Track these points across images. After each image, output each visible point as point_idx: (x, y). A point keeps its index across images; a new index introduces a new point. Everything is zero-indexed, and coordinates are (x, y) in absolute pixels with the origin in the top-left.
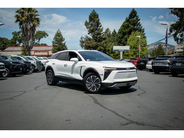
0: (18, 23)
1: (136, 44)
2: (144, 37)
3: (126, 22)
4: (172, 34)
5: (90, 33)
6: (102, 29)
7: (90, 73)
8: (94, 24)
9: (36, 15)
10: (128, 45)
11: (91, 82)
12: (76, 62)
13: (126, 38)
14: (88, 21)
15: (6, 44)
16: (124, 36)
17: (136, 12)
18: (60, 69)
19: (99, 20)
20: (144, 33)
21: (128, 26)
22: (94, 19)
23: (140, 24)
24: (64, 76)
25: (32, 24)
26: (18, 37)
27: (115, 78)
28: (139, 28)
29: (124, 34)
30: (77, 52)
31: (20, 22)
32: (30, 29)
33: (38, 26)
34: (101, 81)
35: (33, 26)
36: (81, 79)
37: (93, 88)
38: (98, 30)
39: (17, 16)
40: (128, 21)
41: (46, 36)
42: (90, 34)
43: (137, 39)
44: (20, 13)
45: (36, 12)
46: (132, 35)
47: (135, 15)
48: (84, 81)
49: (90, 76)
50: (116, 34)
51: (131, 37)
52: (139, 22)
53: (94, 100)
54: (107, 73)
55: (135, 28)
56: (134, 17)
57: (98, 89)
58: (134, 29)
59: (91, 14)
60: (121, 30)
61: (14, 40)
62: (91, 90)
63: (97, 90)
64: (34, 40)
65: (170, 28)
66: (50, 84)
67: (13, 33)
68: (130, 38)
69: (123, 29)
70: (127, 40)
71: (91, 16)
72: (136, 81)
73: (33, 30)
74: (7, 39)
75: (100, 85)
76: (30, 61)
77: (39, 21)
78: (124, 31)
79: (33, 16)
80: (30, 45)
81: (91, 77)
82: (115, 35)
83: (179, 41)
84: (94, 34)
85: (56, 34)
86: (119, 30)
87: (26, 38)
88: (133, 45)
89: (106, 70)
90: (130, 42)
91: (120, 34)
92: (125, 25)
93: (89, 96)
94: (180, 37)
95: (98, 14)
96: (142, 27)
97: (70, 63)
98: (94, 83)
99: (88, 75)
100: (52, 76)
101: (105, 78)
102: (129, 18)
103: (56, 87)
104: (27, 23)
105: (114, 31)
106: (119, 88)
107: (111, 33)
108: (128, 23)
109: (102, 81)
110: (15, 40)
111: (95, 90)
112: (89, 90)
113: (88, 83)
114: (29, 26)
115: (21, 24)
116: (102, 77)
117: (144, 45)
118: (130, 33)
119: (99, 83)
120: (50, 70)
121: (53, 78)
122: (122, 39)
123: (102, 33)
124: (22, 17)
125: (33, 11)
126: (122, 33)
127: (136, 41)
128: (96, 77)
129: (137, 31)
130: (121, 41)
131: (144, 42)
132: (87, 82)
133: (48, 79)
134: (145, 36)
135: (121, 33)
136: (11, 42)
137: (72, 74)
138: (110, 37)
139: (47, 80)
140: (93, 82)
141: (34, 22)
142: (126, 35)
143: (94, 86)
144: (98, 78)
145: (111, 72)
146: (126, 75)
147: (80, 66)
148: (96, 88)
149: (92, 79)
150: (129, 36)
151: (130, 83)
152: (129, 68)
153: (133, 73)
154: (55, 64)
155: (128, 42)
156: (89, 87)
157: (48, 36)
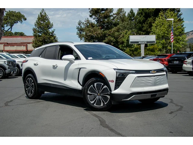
1: (166, 32)
2: (179, 20)
5: (92, 15)
7: (93, 79)
10: (154, 33)
11: (95, 92)
12: (71, 62)
13: (150, 23)
16: (147, 19)
18: (45, 72)
20: (179, 13)
24: (53, 84)
27: (133, 86)
29: (147, 16)
30: (72, 46)
34: (111, 91)
36: (80, 87)
37: (99, 102)
38: (105, 10)
41: (23, 20)
42: (94, 17)
43: (168, 24)
46: (161, 17)
48: (84, 92)
49: (93, 83)
50: (134, 16)
51: (158, 20)
53: (100, 120)
54: (121, 77)
57: (105, 103)
60: (143, 10)
62: (95, 105)
63: (104, 105)
64: (2, 27)
66: (30, 96)
68: (156, 22)
70: (152, 26)
72: (166, 90)
75: (109, 97)
78: (147, 11)
81: (95, 84)
84: (99, 16)
85: (39, 17)
88: (161, 33)
89: (118, 74)
90: (156, 28)
91: (140, 17)
93: (92, 115)
97: (61, 64)
98: (100, 93)
99: (90, 81)
100: (33, 84)
101: (117, 86)
103: (39, 102)
105: (132, 12)
106: (139, 102)
107: (126, 15)
111: (102, 105)
112: (92, 105)
113: (90, 95)
116: (112, 85)
117: (180, 32)
119: (108, 94)
120: (30, 75)
121: (35, 87)
122: (144, 25)
123: (112, 16)
126: (144, 14)
127: (166, 26)
128: (103, 84)
129: (168, 11)
130: (143, 27)
131: (180, 28)
132: (89, 92)
133: (27, 89)
134: (182, 18)
135: (142, 14)
137: (65, 80)
138: (124, 21)
139: (26, 91)
140: (97, 92)
142: (150, 18)
143: (100, 99)
144: (105, 87)
145: (126, 77)
146: (150, 82)
147: (78, 68)
148: (103, 103)
149: (97, 87)
150: (155, 19)
151: (156, 94)
152: (155, 70)
153: (162, 77)
154: (37, 65)
155: (153, 28)
156: (91, 101)
157: (25, 19)
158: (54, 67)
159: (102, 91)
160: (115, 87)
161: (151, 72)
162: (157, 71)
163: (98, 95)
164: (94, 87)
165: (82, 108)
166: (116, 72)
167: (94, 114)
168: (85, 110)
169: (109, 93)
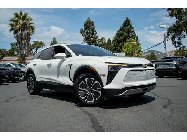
0: (13, 31)
1: (131, 51)
2: (138, 44)
3: (120, 30)
4: (169, 37)
5: (85, 41)
6: (98, 36)
7: (84, 74)
8: (89, 32)
9: (31, 23)
10: (124, 52)
11: (86, 88)
12: (63, 60)
13: (121, 46)
14: (83, 29)
15: (4, 55)
16: (119, 44)
17: (129, 20)
18: (43, 71)
19: (94, 28)
20: (138, 40)
21: (123, 34)
22: (89, 27)
23: (134, 31)
24: (48, 81)
25: (26, 33)
26: (16, 47)
27: (125, 80)
28: (133, 35)
29: (119, 42)
31: (15, 31)
32: (25, 37)
33: (33, 34)
34: (102, 85)
35: (28, 34)
36: (71, 83)
37: (90, 98)
38: (93, 37)
39: (11, 24)
40: (122, 29)
41: (43, 46)
43: (132, 46)
44: (14, 21)
45: (31, 20)
46: (127, 42)
47: (129, 24)
48: (75, 88)
49: (83, 79)
50: (111, 42)
51: (126, 44)
52: (133, 29)
54: (113, 72)
55: (129, 35)
56: (128, 26)
57: (97, 99)
58: (128, 37)
59: (86, 22)
60: (116, 38)
61: (12, 50)
62: (86, 101)
63: (95, 100)
64: (31, 50)
65: (167, 31)
66: (31, 92)
67: (11, 44)
68: (125, 45)
69: (118, 37)
70: (122, 47)
71: (86, 23)
73: (27, 38)
74: (6, 50)
75: (100, 92)
76: (20, 68)
77: (33, 29)
78: (119, 39)
79: (27, 24)
80: (25, 53)
81: (86, 80)
82: (110, 44)
83: (177, 44)
84: (90, 41)
85: (52, 42)
86: (114, 38)
87: (20, 46)
88: (128, 52)
89: (110, 68)
90: (125, 49)
91: (115, 42)
92: (120, 33)
93: (83, 111)
94: (177, 41)
95: (93, 22)
96: (135, 35)
98: (91, 89)
99: (81, 76)
100: (33, 82)
101: (109, 80)
102: (123, 26)
103: (38, 97)
104: (22, 32)
105: (109, 40)
107: (106, 42)
108: (122, 31)
109: (104, 85)
110: (14, 51)
111: (93, 100)
112: (83, 101)
113: (81, 90)
114: (24, 35)
115: (15, 32)
116: (104, 80)
117: (139, 51)
118: (124, 40)
119: (99, 90)
120: (31, 74)
121: (35, 85)
122: (117, 47)
123: (98, 41)
124: (16, 25)
125: (28, 19)
126: (117, 41)
127: (131, 48)
128: (94, 79)
129: (131, 38)
130: (116, 48)
131: (139, 49)
132: (80, 88)
133: (29, 87)
134: (139, 43)
135: (116, 41)
136: (10, 53)
137: (58, 77)
138: (105, 46)
140: (88, 88)
141: (29, 30)
142: (121, 43)
143: (91, 95)
144: (97, 82)
145: (118, 71)
146: (142, 75)
147: (69, 65)
148: (95, 98)
149: (88, 83)
150: (124, 43)
151: (148, 88)
152: (146, 64)
153: (152, 72)
154: (36, 65)
155: (123, 49)
156: (82, 97)
157: (45, 46)
158: (49, 66)
159: (93, 87)
160: (107, 82)
161: (142, 66)
162: (147, 66)
163: (89, 91)
164: (85, 82)
165: (74, 104)
166: (108, 66)
167: (86, 110)
168: (76, 105)
169: (101, 88)
